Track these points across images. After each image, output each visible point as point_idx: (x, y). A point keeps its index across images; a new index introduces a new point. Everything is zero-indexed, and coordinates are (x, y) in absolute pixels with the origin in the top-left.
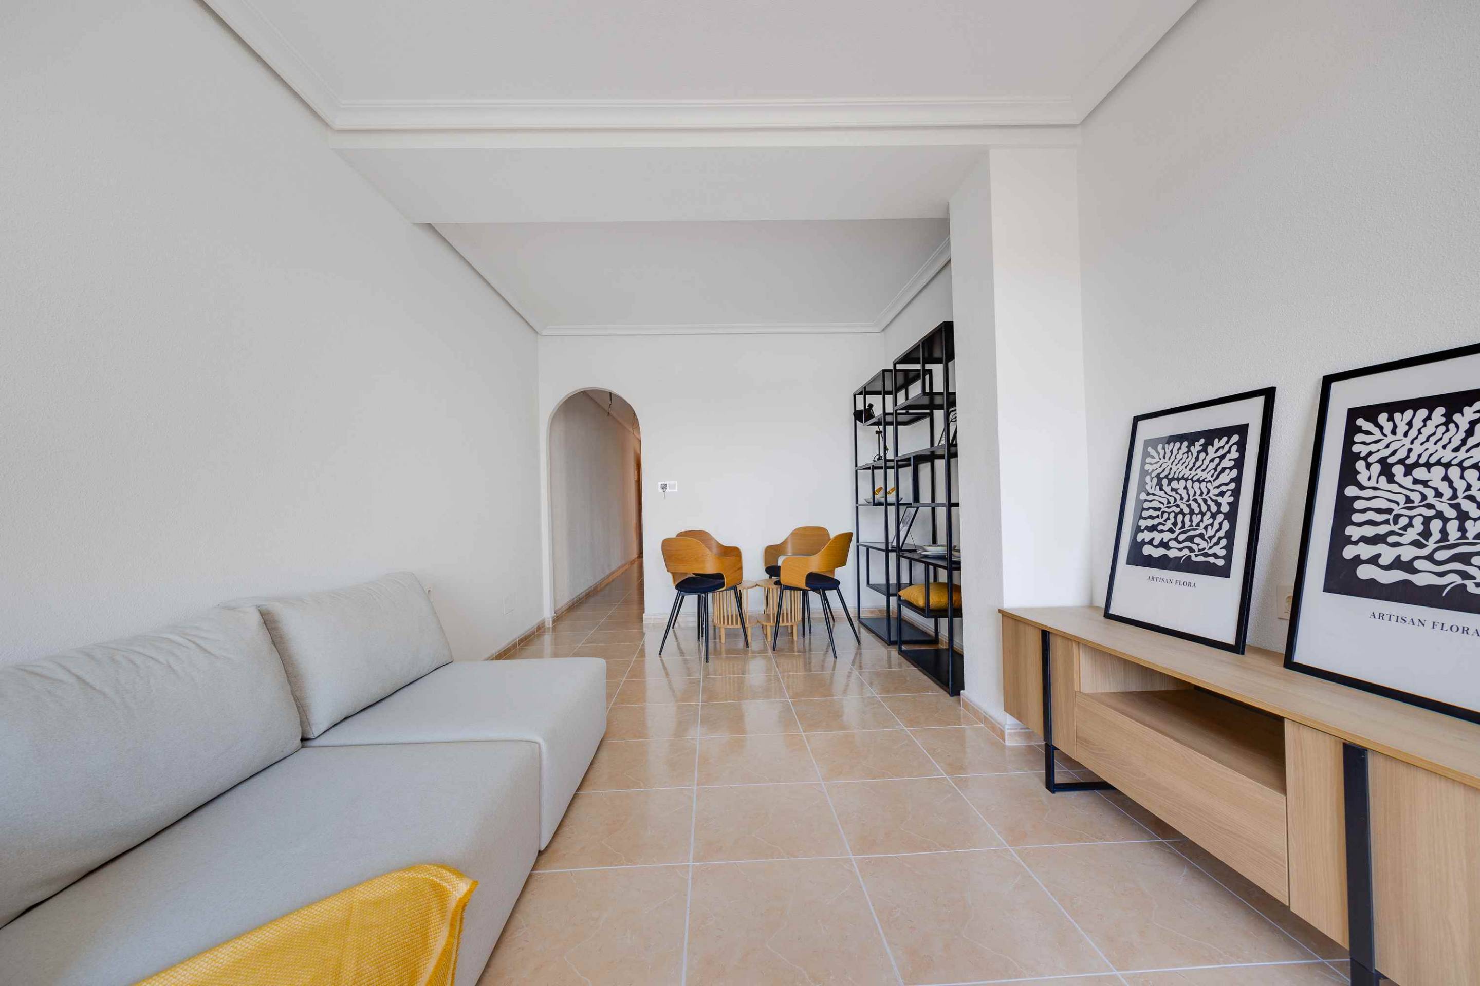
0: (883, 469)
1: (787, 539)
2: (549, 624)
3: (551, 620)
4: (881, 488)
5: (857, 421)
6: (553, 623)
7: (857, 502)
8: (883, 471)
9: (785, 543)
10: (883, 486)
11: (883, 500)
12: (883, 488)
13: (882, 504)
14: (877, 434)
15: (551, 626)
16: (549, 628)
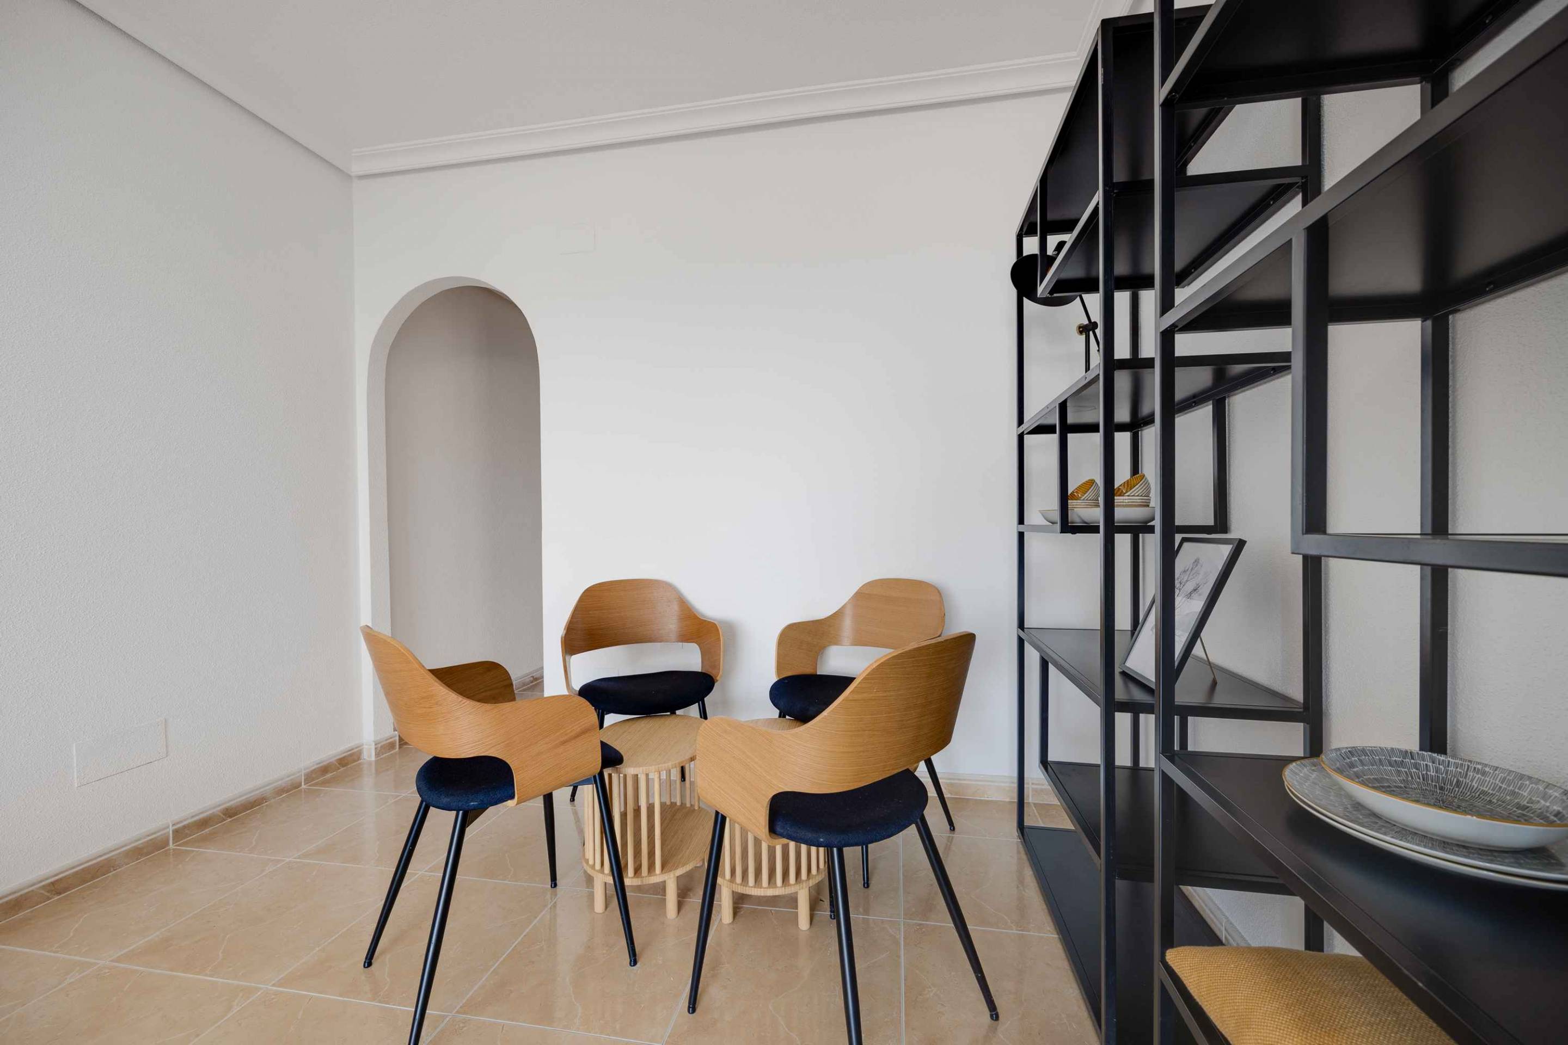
0: (1098, 431)
1: (844, 607)
2: (369, 755)
3: (373, 747)
4: (1092, 482)
5: (1025, 300)
6: (377, 755)
7: (1021, 521)
8: (1097, 439)
9: (837, 615)
10: (1098, 476)
11: (1096, 514)
12: (1100, 481)
13: (1093, 529)
14: (1081, 333)
15: (373, 758)
16: (370, 763)
